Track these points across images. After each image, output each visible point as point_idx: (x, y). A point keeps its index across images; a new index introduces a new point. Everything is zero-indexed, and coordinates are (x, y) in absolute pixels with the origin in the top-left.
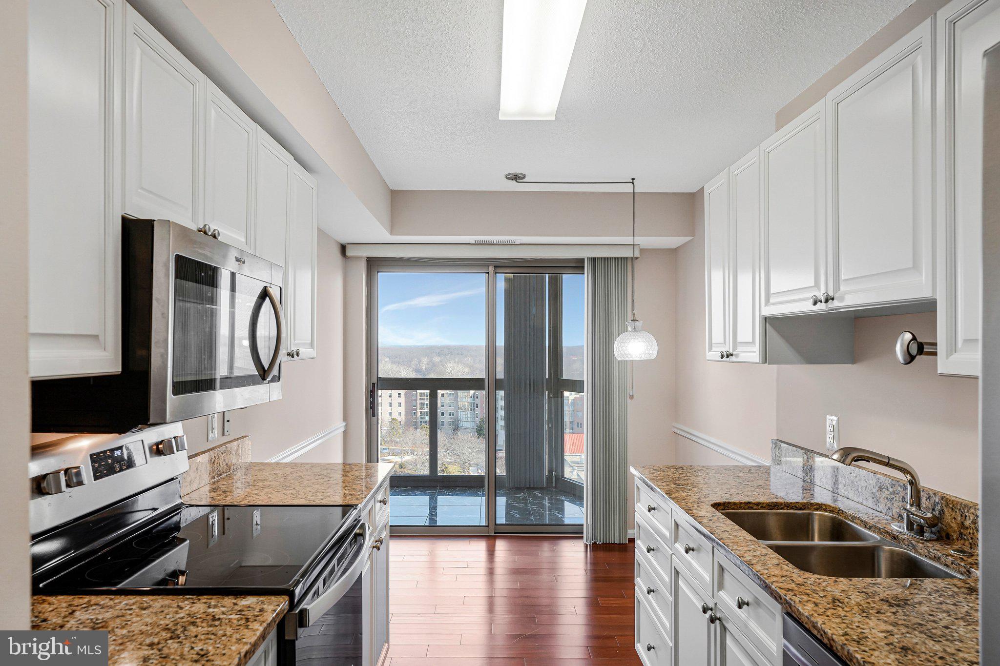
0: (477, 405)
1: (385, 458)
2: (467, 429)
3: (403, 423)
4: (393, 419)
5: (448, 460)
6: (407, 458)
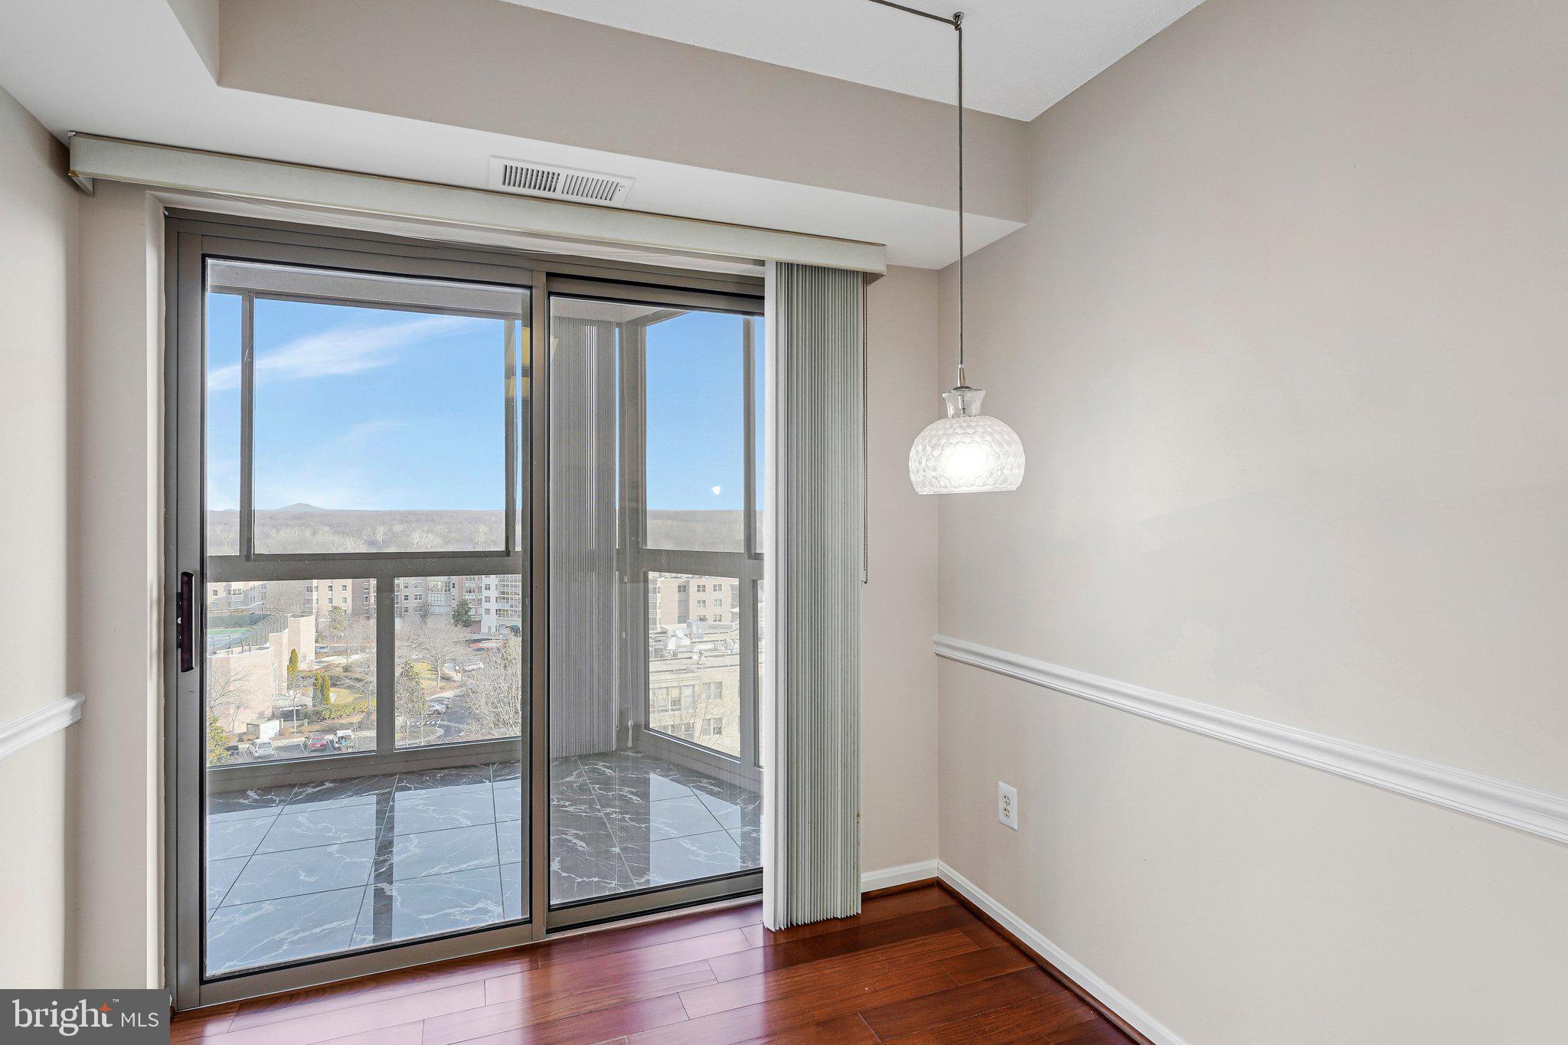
0: (454, 584)
1: (323, 659)
2: (440, 615)
3: (349, 612)
4: (335, 608)
5: (414, 657)
6: (355, 657)
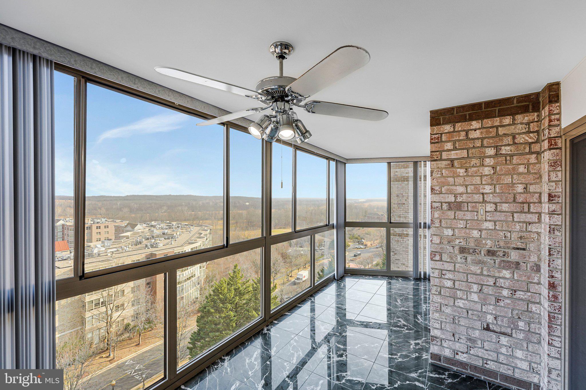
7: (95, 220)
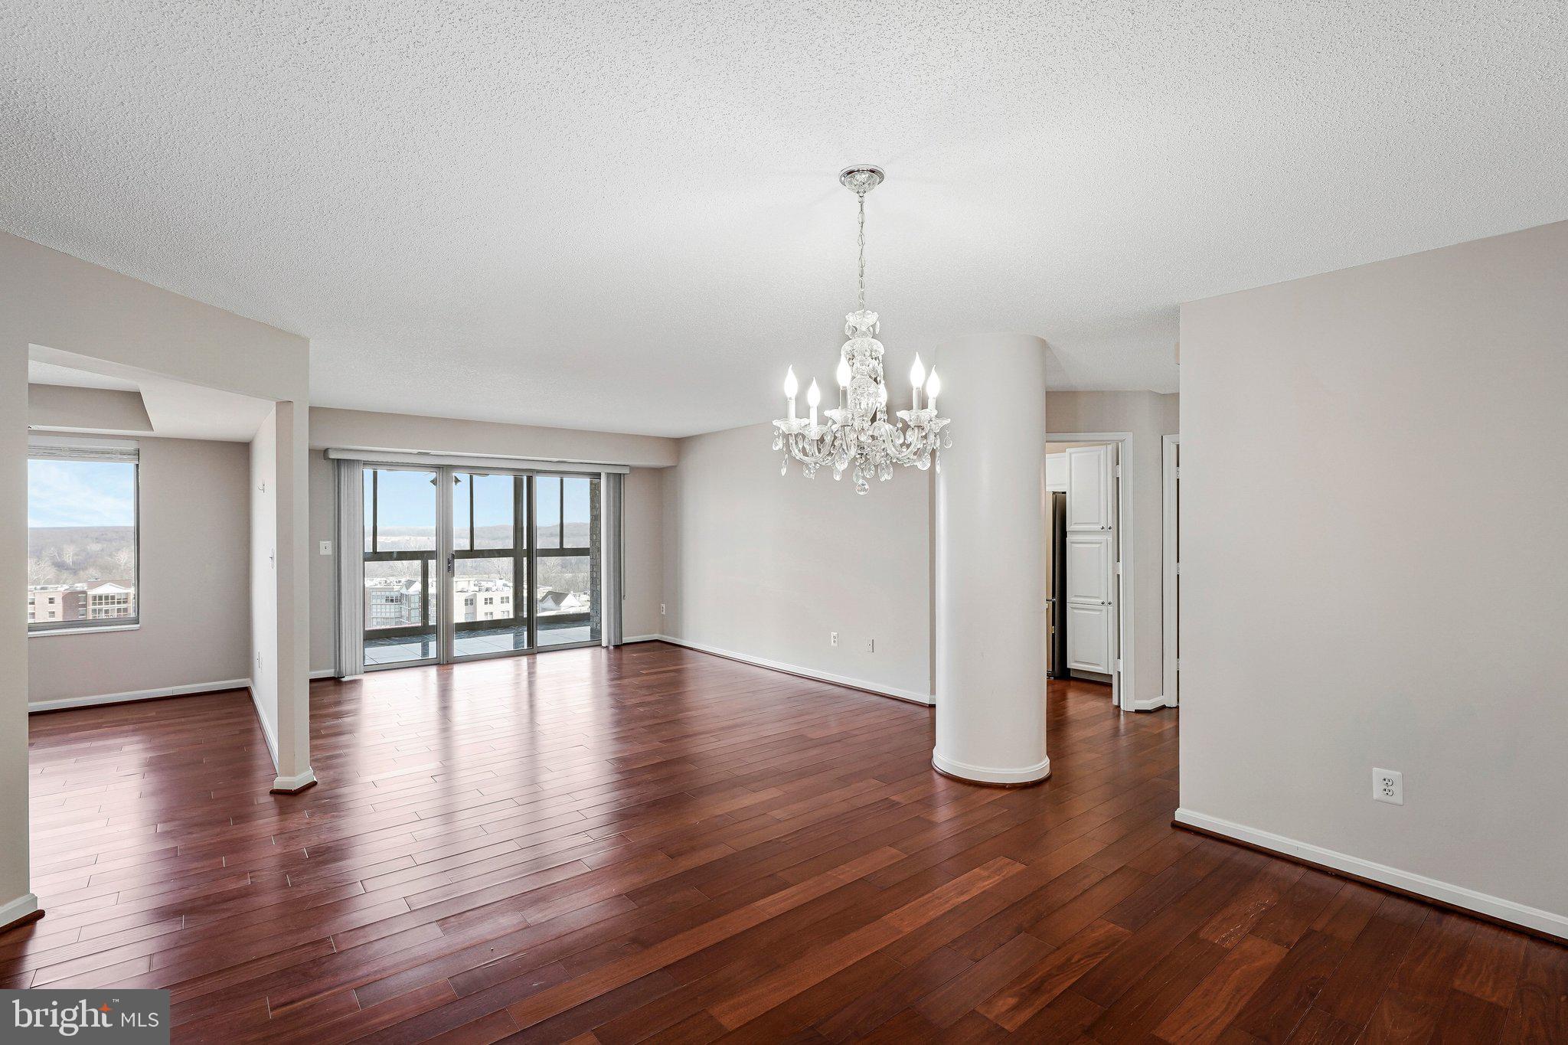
7: (483, 583)
